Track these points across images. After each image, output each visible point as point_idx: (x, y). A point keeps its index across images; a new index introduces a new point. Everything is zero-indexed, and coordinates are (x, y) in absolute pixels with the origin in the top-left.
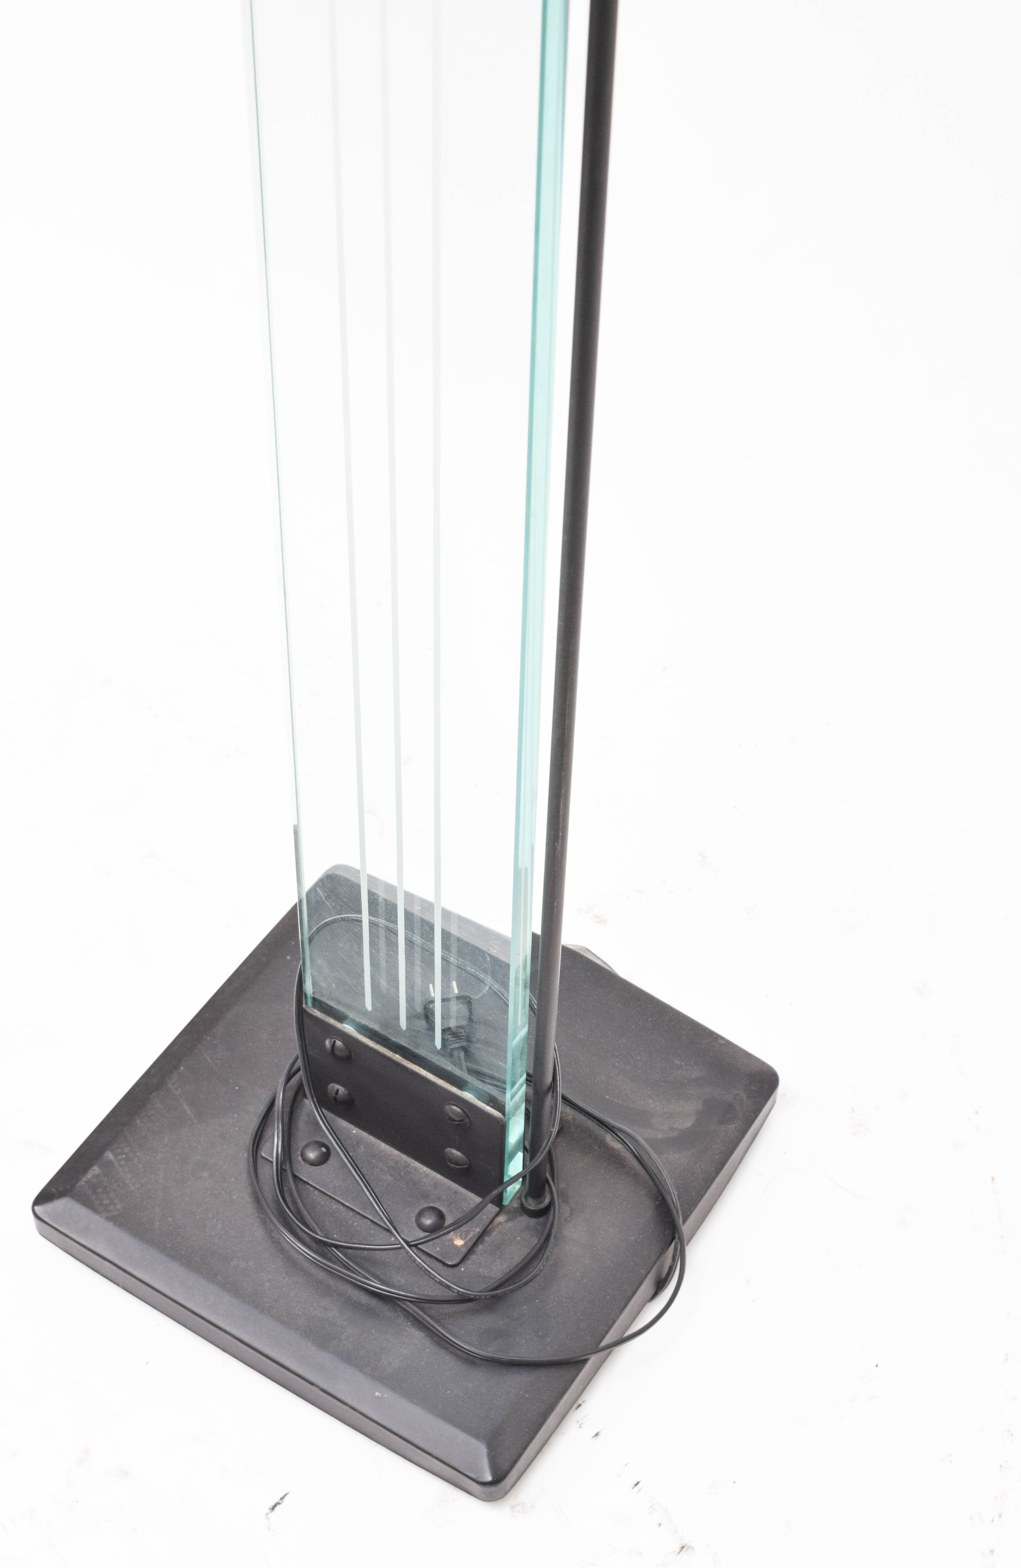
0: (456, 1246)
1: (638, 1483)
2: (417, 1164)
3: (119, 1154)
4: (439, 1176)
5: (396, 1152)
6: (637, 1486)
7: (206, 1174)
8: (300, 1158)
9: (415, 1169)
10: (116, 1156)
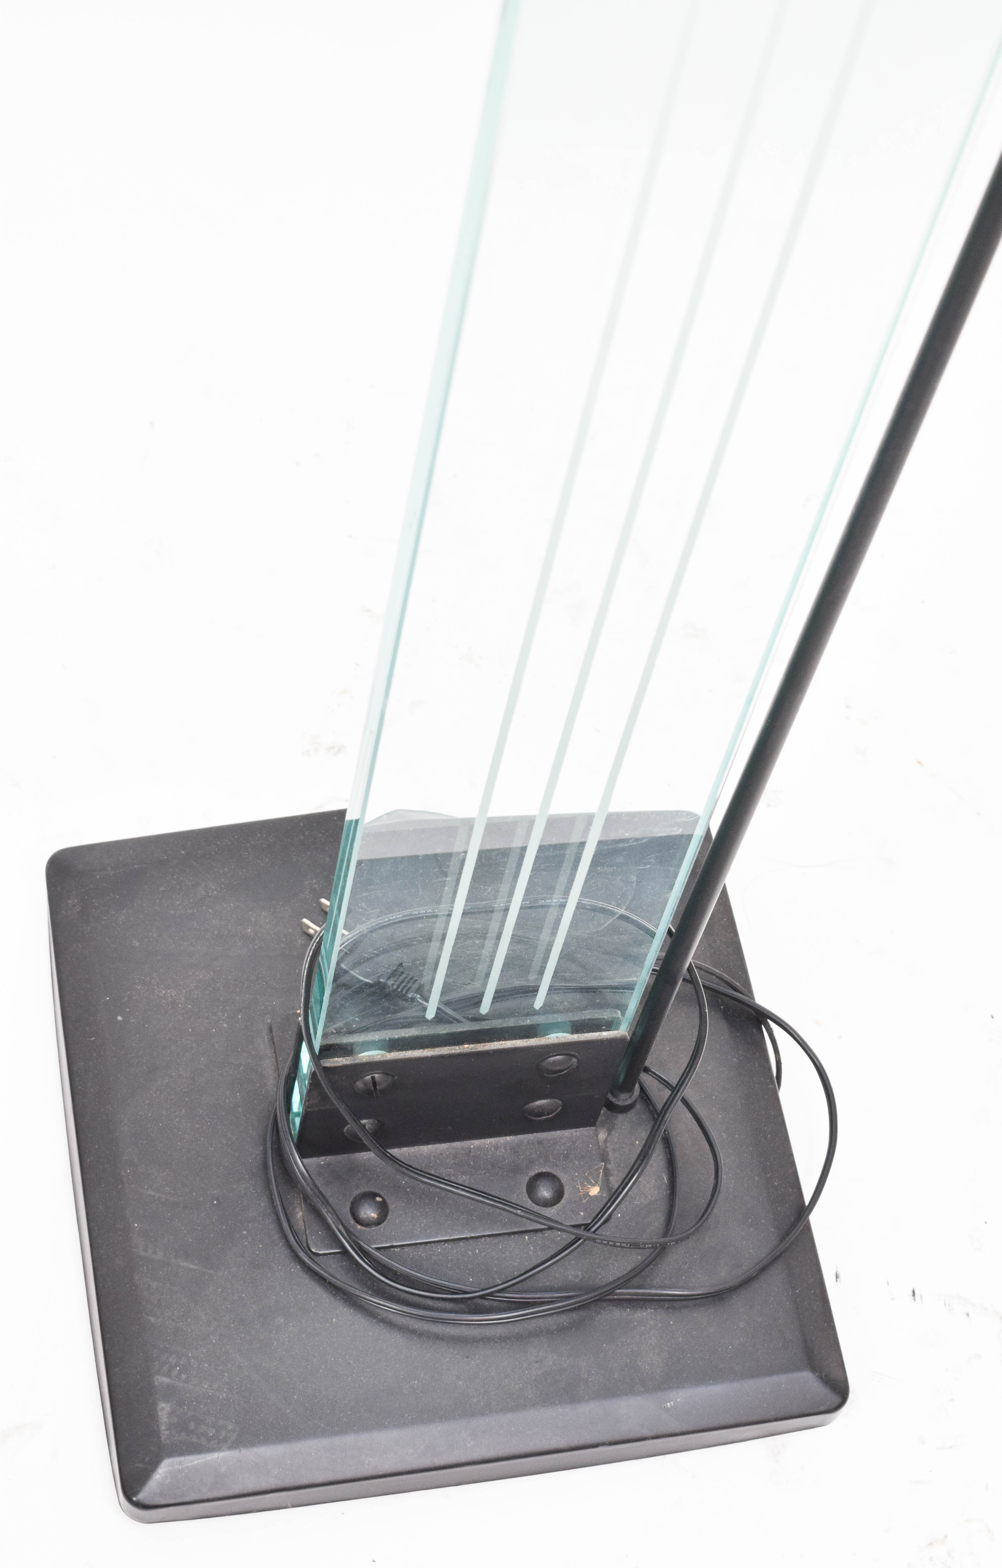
0: (595, 1196)
1: (914, 1292)
2: (476, 1143)
3: (170, 1371)
4: (508, 1138)
5: (444, 1146)
6: (916, 1296)
7: (280, 1320)
8: (359, 1227)
9: (479, 1149)
10: (168, 1375)
